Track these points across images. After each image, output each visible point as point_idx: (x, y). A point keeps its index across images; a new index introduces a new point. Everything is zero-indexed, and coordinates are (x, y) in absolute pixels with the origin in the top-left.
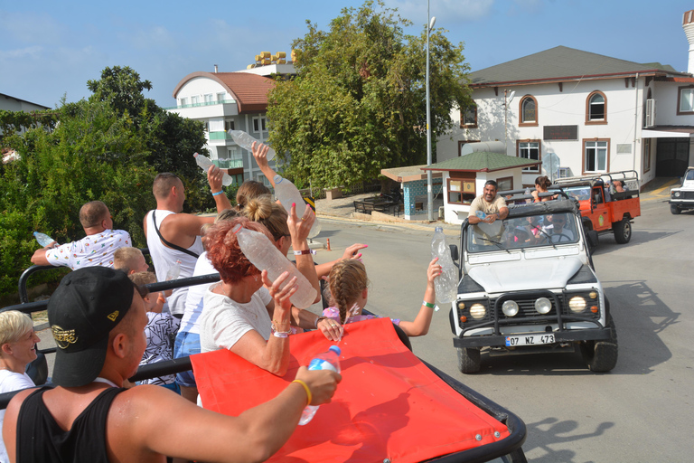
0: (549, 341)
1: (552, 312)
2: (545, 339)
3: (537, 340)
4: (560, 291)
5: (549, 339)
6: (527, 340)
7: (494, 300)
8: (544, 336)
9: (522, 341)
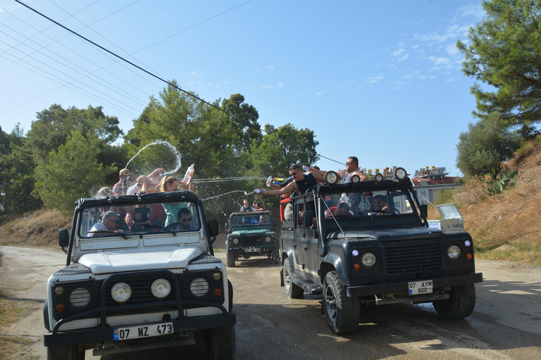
0: (166, 332)
1: (172, 295)
2: (162, 329)
3: (152, 331)
4: (180, 271)
5: (167, 329)
6: (140, 332)
7: (101, 282)
8: (161, 325)
9: (134, 333)
